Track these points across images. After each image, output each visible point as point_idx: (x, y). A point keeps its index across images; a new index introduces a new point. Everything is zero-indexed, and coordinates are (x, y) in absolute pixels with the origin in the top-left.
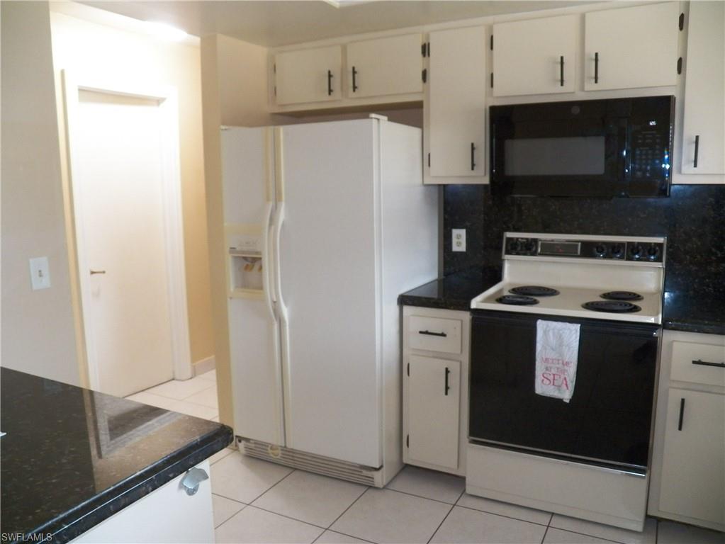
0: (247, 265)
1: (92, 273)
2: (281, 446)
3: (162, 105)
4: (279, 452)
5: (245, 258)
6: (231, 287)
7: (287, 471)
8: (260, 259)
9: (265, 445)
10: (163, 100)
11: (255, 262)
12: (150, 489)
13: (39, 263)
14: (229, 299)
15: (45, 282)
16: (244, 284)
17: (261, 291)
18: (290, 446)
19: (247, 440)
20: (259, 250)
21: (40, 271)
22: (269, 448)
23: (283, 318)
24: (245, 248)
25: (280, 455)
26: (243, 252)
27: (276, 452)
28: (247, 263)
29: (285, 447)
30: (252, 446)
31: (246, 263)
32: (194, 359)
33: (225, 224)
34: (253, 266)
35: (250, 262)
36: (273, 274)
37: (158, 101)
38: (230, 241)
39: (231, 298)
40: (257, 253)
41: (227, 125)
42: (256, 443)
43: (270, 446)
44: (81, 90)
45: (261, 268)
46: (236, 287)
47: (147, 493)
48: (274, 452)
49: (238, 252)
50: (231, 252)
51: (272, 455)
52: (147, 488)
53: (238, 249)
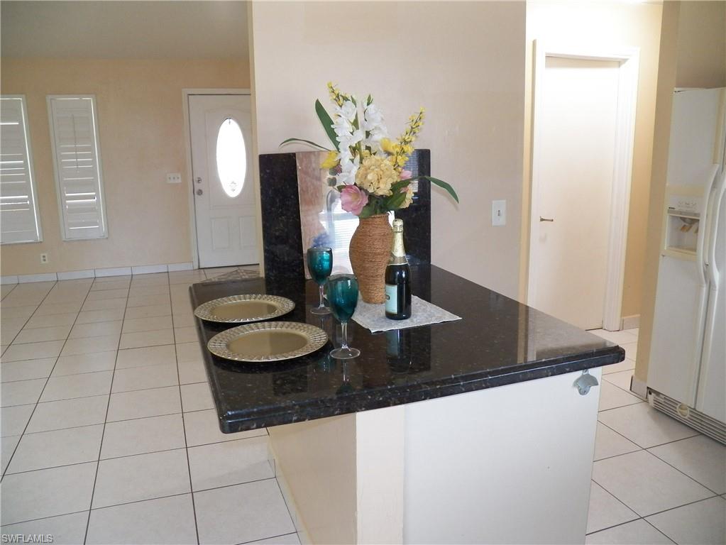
0: (685, 226)
1: (542, 220)
2: (690, 407)
3: (623, 66)
4: (688, 413)
5: (683, 219)
6: (665, 246)
7: (692, 433)
8: (698, 220)
9: (676, 402)
10: (625, 60)
11: (693, 223)
12: (550, 374)
13: (500, 205)
14: (661, 257)
15: (501, 221)
16: (678, 245)
17: (694, 253)
18: (700, 409)
19: (658, 394)
20: (696, 212)
21: (499, 211)
22: (678, 407)
23: (714, 282)
24: (684, 209)
25: (688, 416)
26: (681, 213)
27: (685, 412)
28: (685, 224)
29: (694, 409)
30: (662, 400)
31: (683, 224)
32: (623, 314)
33: (667, 184)
34: (691, 227)
35: (688, 223)
36: (708, 238)
37: (619, 63)
38: (670, 201)
39: (664, 256)
40: (695, 215)
41: (682, 87)
42: (666, 398)
43: (679, 405)
44: (548, 57)
45: (697, 231)
46: (671, 246)
47: (547, 376)
48: (682, 411)
49: (677, 212)
50: (668, 212)
51: (680, 414)
52: (548, 372)
53: (677, 209)
